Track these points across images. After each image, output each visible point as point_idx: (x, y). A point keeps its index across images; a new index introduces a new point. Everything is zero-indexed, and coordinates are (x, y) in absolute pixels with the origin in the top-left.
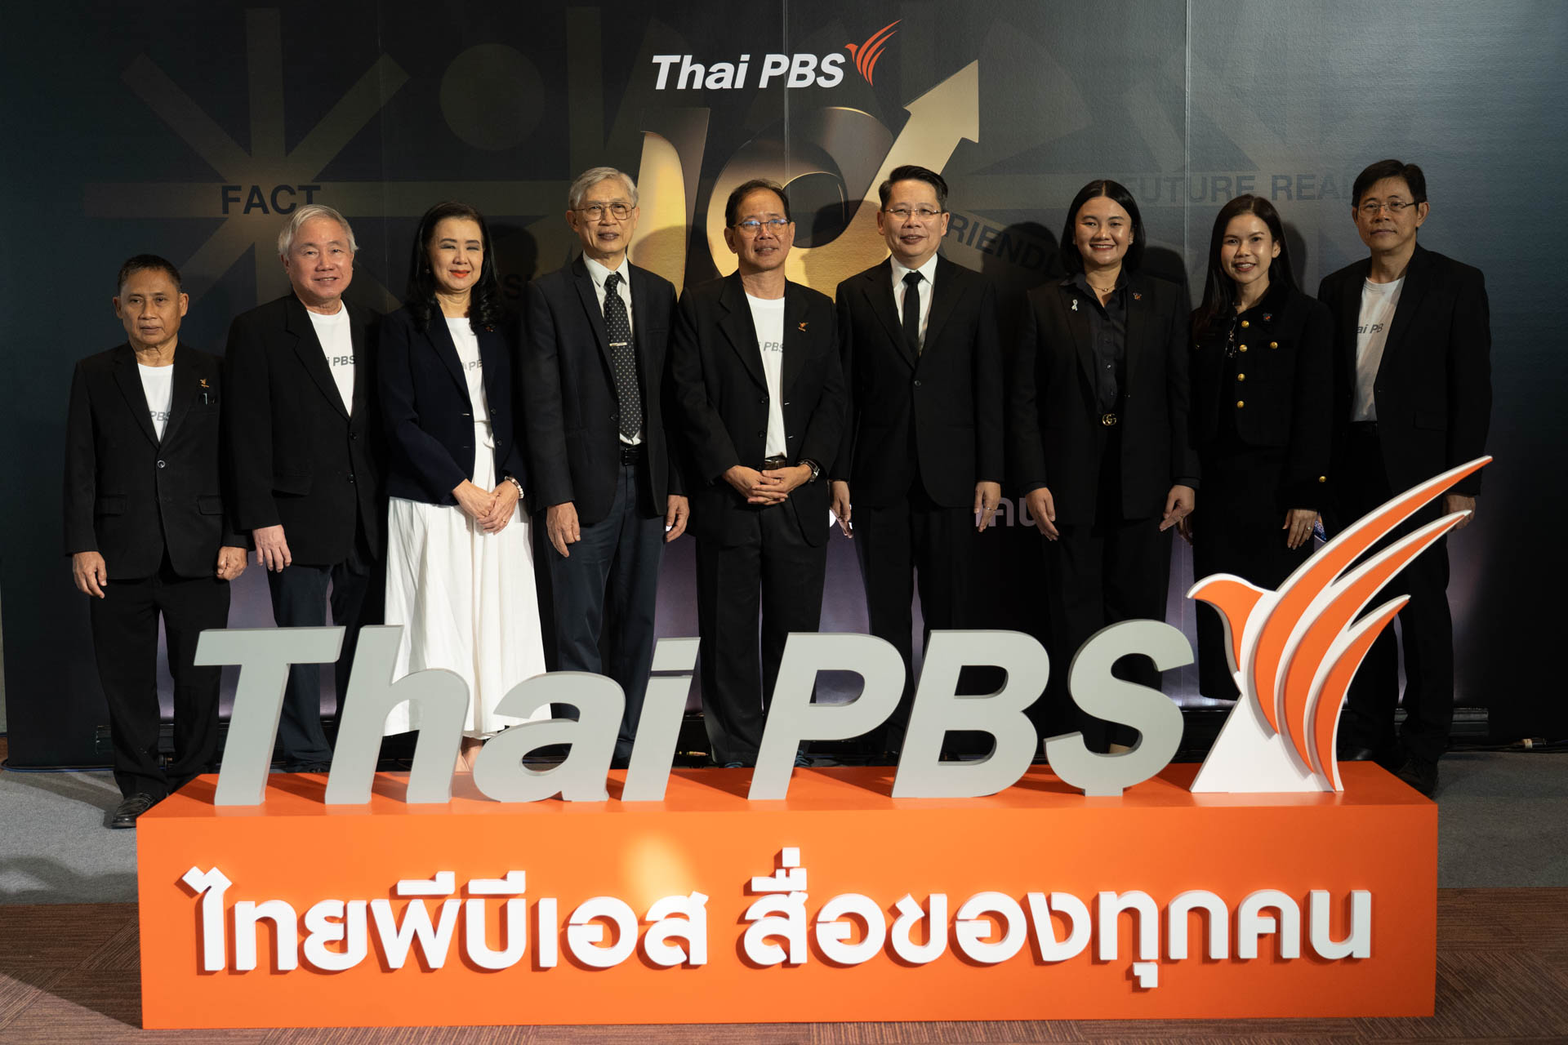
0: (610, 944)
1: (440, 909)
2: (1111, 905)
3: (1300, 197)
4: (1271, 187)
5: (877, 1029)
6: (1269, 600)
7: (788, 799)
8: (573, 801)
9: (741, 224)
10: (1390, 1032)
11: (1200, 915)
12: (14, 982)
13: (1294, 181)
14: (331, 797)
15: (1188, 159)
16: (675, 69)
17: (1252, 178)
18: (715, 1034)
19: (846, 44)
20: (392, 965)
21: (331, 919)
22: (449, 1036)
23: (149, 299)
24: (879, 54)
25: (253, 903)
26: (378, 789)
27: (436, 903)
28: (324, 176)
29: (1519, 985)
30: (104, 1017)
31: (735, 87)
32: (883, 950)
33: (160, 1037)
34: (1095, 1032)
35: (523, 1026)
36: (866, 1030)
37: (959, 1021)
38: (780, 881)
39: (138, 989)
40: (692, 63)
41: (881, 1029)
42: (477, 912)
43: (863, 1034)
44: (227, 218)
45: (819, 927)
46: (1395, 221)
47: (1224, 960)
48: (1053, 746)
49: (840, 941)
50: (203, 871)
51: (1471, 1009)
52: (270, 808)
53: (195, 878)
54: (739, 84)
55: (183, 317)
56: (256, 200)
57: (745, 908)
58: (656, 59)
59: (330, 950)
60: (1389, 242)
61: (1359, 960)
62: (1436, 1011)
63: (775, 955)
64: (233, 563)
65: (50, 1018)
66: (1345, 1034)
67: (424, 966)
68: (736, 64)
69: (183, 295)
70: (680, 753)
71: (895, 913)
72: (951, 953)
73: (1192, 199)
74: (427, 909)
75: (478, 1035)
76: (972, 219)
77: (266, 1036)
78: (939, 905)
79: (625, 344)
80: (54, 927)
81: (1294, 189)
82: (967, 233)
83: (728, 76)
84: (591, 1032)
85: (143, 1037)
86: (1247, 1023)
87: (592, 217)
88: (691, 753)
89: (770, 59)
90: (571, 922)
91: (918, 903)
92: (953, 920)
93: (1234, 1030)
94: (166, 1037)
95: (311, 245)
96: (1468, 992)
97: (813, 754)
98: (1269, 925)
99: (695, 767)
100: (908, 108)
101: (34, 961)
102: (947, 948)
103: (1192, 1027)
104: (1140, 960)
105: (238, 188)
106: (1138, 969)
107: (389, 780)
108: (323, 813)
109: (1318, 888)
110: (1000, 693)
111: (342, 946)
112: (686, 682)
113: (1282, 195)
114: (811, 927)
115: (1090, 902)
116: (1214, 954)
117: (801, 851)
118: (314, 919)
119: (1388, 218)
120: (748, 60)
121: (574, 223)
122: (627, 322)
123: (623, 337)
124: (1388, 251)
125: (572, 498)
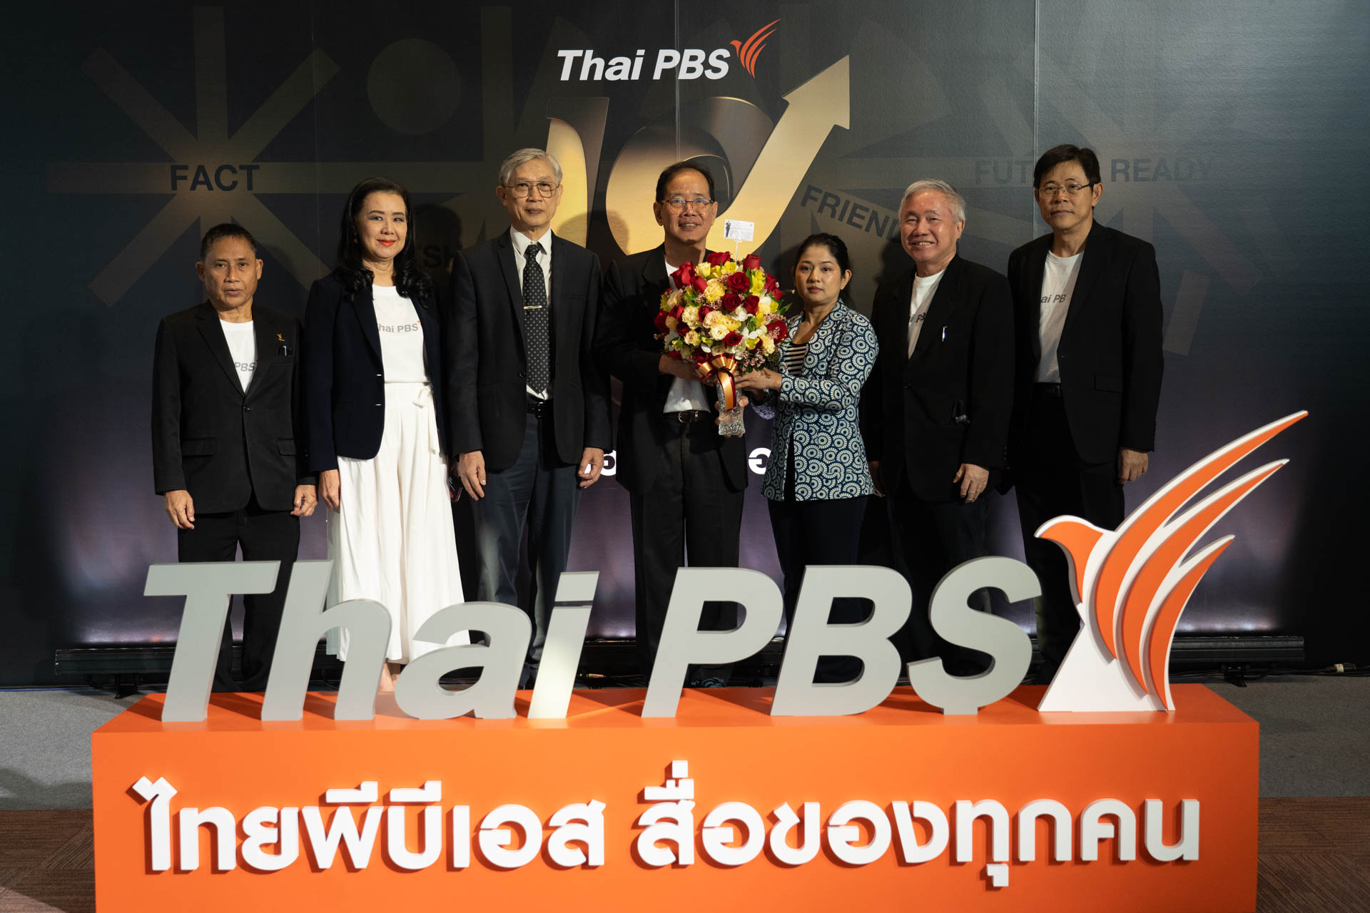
0: (518, 846)
1: (364, 815)
2: (967, 812)
3: (1136, 179)
4: (1110, 169)
6: (1108, 539)
7: (678, 716)
8: (484, 718)
9: (668, 201)
11: (1047, 822)
13: (1132, 165)
14: (266, 715)
15: (1037, 145)
16: (578, 62)
19: (731, 40)
20: (321, 866)
21: (266, 824)
23: (233, 264)
24: (760, 50)
25: (196, 810)
26: (309, 706)
27: (361, 809)
28: (262, 157)
29: (1332, 885)
31: (632, 78)
32: (763, 852)
38: (670, 791)
39: (93, 886)
40: (593, 57)
42: (397, 817)
44: (174, 195)
45: (705, 832)
46: (1073, 204)
47: (1068, 862)
48: (916, 669)
49: (724, 844)
50: (151, 780)
51: (1289, 906)
52: (212, 725)
53: (144, 787)
54: (636, 76)
56: (201, 178)
57: (637, 816)
58: (561, 53)
59: (266, 852)
60: (1067, 221)
61: (1188, 862)
62: (1257, 907)
63: (665, 857)
67: (350, 867)
68: (633, 58)
69: (259, 261)
70: (581, 675)
71: (773, 819)
72: (825, 857)
74: (353, 815)
76: (844, 197)
78: (813, 812)
79: (540, 307)
80: (17, 830)
81: (1131, 171)
82: (839, 209)
83: (625, 69)
87: (520, 194)
88: (590, 675)
89: (663, 53)
90: (482, 827)
91: (794, 812)
92: (825, 826)
96: (1287, 892)
98: (1108, 831)
99: (593, 688)
100: (786, 98)
102: (820, 851)
104: (992, 862)
105: (186, 168)
106: (991, 870)
107: (323, 700)
108: (259, 729)
109: (1152, 797)
111: (277, 848)
112: (587, 611)
113: (1120, 177)
114: (698, 832)
115: (948, 810)
116: (1059, 857)
117: (689, 764)
118: (251, 824)
119: (1066, 199)
120: (643, 54)
121: (504, 198)
122: (544, 287)
123: (539, 300)
124: (1067, 229)
125: (482, 448)
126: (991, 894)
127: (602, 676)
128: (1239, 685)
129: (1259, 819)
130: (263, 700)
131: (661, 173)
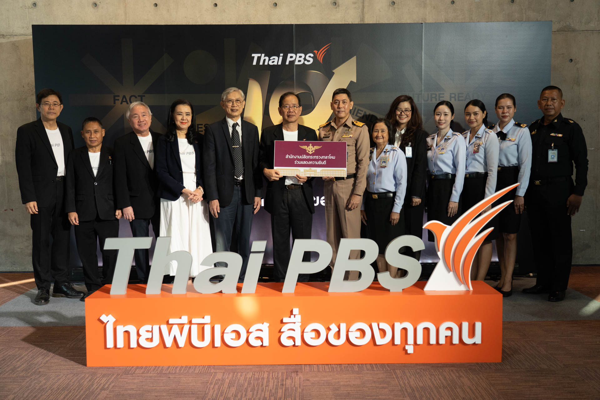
0: (238, 339)
1: (183, 328)
2: (398, 327)
3: (459, 100)
4: (449, 97)
5: (323, 366)
6: (449, 229)
7: (295, 292)
8: (226, 293)
9: (283, 107)
10: (487, 367)
11: (427, 330)
12: (45, 351)
13: (457, 95)
14: (148, 292)
15: (423, 88)
16: (259, 58)
17: (443, 94)
18: (271, 368)
19: (314, 50)
20: (167, 346)
21: (148, 331)
22: (186, 368)
23: (93, 132)
24: (324, 54)
25: (123, 326)
26: (163, 289)
27: (181, 326)
28: (147, 92)
29: (528, 352)
30: (74, 363)
31: (278, 64)
32: (325, 341)
33: (92, 369)
34: (393, 367)
35: (209, 365)
36: (320, 367)
37: (350, 364)
38: (292, 319)
39: (85, 353)
40: (265, 56)
41: (325, 367)
42: (194, 329)
44: (115, 106)
45: (305, 334)
47: (434, 344)
48: (380, 276)
49: (311, 338)
50: (106, 316)
51: (513, 360)
52: (128, 296)
53: (104, 318)
54: (280, 63)
55: (103, 137)
56: (124, 100)
57: (280, 328)
58: (253, 55)
59: (147, 341)
61: (477, 344)
62: (502, 361)
63: (290, 343)
65: (57, 363)
66: (473, 368)
67: (178, 347)
68: (279, 57)
69: (103, 130)
71: (329, 329)
72: (347, 343)
73: (424, 100)
74: (179, 328)
75: (195, 369)
77: (127, 369)
78: (343, 326)
79: (238, 146)
80: (58, 333)
81: (457, 97)
83: (276, 61)
84: (232, 367)
85: (87, 369)
86: (441, 364)
87: (229, 104)
88: (264, 278)
89: (289, 55)
90: (225, 332)
91: (336, 326)
92: (348, 331)
93: (437, 367)
94: (95, 369)
95: (136, 114)
96: (513, 355)
98: (448, 333)
99: (265, 282)
100: (334, 71)
101: (52, 345)
102: (346, 341)
103: (424, 366)
104: (407, 345)
105: (119, 96)
106: (407, 347)
107: (168, 287)
108: (145, 297)
109: (464, 321)
110: (363, 258)
111: (151, 340)
112: (262, 255)
113: (453, 99)
114: (302, 334)
115: (391, 326)
116: (431, 343)
117: (299, 310)
118: (142, 331)
120: (282, 55)
121: (223, 106)
122: (239, 139)
123: (238, 144)
125: (218, 198)
126: (407, 356)
127: (268, 278)
129: (503, 329)
130: (146, 287)
131: (281, 96)
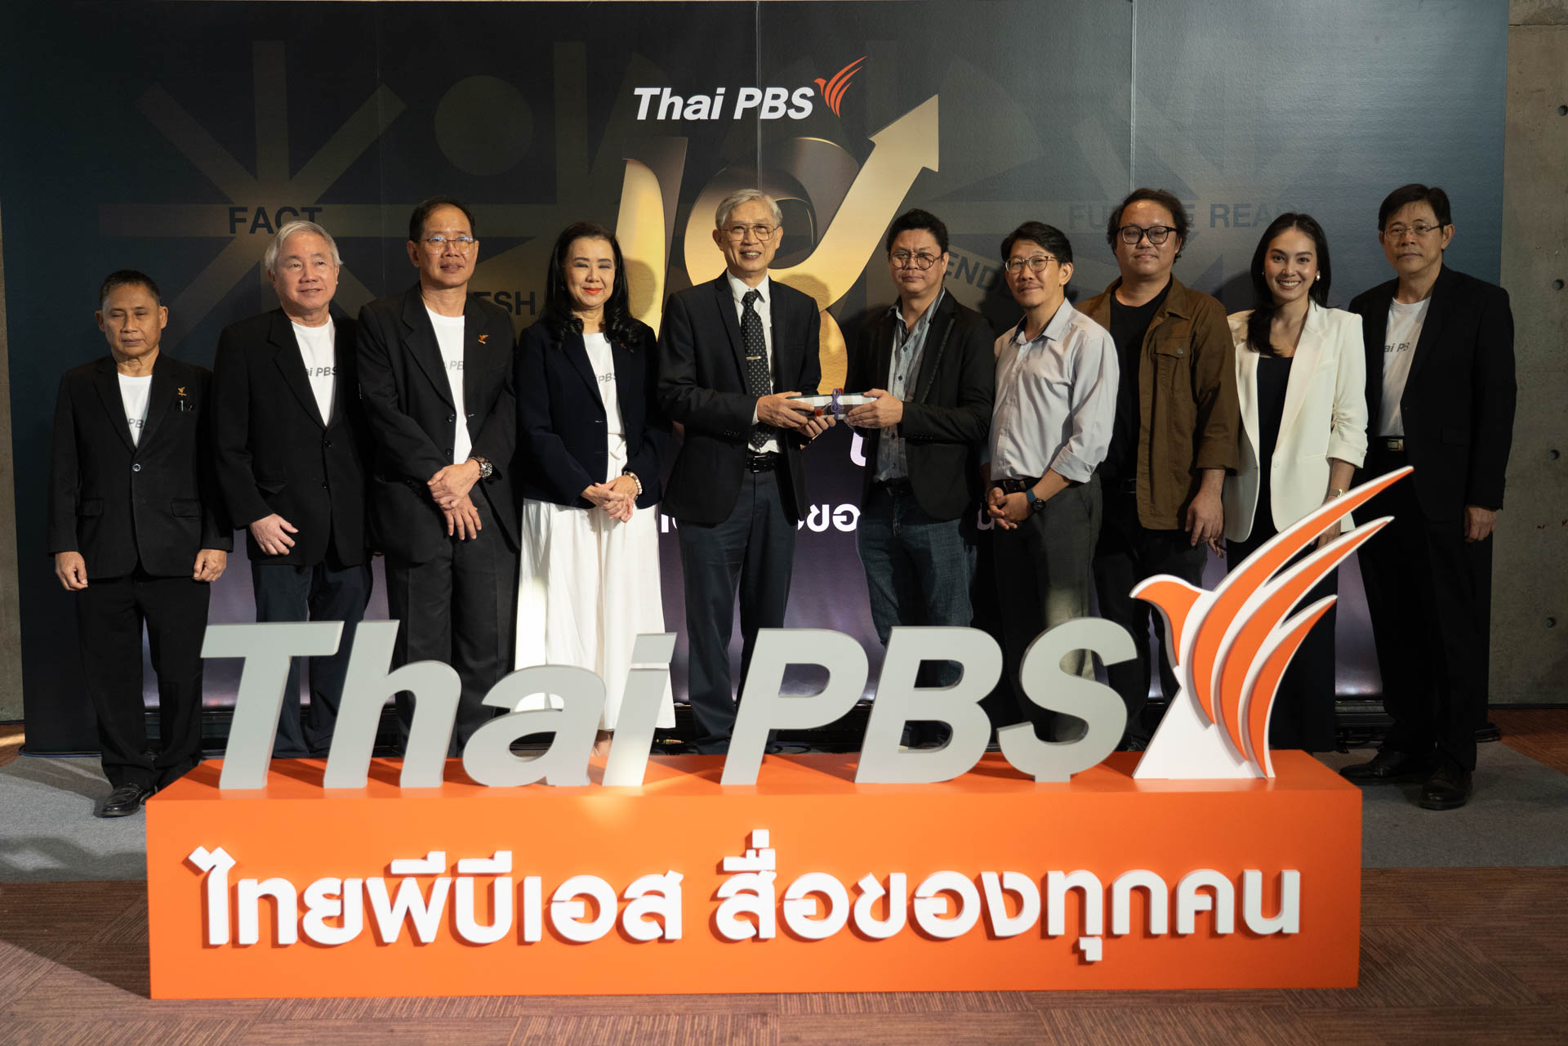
0: (591, 920)
1: (431, 888)
2: (1059, 884)
3: (1236, 224)
5: (840, 999)
6: (1206, 599)
7: (758, 784)
8: (557, 785)
10: (1316, 1002)
11: (1142, 893)
13: (1232, 210)
14: (329, 781)
16: (655, 101)
18: (689, 1004)
19: (815, 79)
20: (386, 940)
21: (329, 896)
22: (440, 1005)
23: (130, 313)
24: (845, 88)
25: (255, 881)
26: (374, 773)
27: (427, 881)
28: (324, 199)
29: (1437, 958)
30: (114, 988)
31: (712, 118)
33: (167, 1006)
34: (1043, 1002)
35: (509, 996)
36: (830, 1000)
37: (917, 992)
38: (751, 861)
39: (147, 961)
40: (671, 95)
41: (844, 1001)
42: (465, 888)
43: (827, 1004)
44: (232, 238)
45: (786, 904)
46: (1422, 246)
47: (1164, 935)
48: (1006, 735)
49: (806, 917)
50: (208, 850)
51: (1392, 980)
52: (272, 792)
53: (200, 857)
54: (716, 115)
56: (261, 221)
57: (716, 887)
58: (638, 91)
59: (327, 925)
60: (1415, 264)
61: (1288, 935)
62: (1359, 983)
63: (744, 930)
64: (211, 564)
65: (63, 989)
66: (1275, 1004)
67: (417, 941)
68: (713, 97)
69: (162, 309)
70: (658, 741)
71: (857, 891)
72: (911, 930)
74: (419, 887)
75: (467, 1005)
77: (267, 1005)
78: (899, 882)
79: (759, 357)
80: (68, 903)
81: (1230, 216)
83: (705, 107)
84: (574, 1002)
85: (152, 1007)
88: (668, 741)
89: (744, 92)
90: (554, 899)
92: (912, 898)
93: (1173, 1001)
94: (174, 1006)
95: (294, 257)
96: (1389, 965)
97: (781, 742)
98: (1205, 903)
99: (670, 754)
100: (872, 139)
101: (50, 936)
102: (906, 924)
103: (1133, 998)
104: (1085, 935)
105: (244, 210)
106: (1084, 944)
107: (388, 767)
108: (321, 796)
109: (1251, 868)
110: (957, 685)
111: (339, 921)
113: (1220, 222)
114: (779, 904)
115: (1039, 880)
116: (1155, 930)
117: (770, 834)
118: (313, 896)
119: (1414, 241)
120: (723, 92)
123: (758, 351)
124: (1414, 273)
126: (1084, 968)
127: (680, 742)
128: (1342, 752)
129: (1362, 891)
130: (325, 766)
